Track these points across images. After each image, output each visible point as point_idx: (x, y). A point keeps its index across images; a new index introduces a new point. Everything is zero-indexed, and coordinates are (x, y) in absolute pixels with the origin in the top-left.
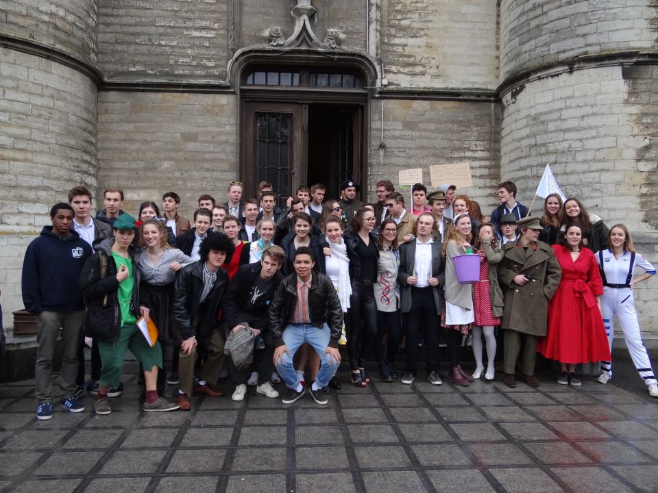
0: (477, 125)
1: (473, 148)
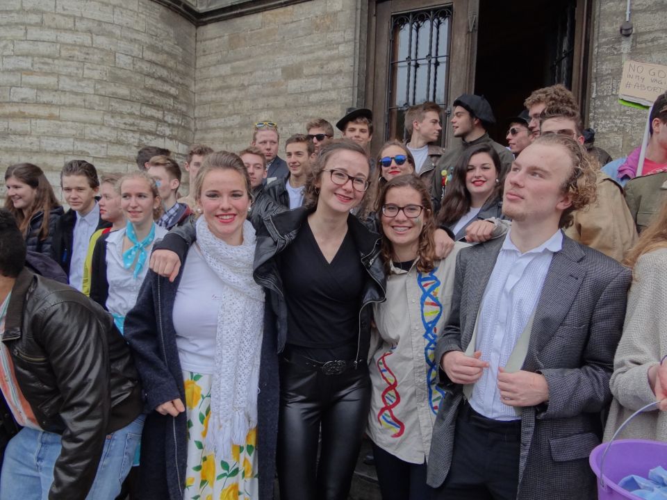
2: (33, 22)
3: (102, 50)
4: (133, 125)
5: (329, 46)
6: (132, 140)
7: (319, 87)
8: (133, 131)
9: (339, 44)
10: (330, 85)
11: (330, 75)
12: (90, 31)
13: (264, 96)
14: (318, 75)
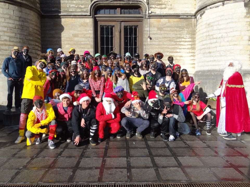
0: (187, 28)
1: (185, 37)
2: (7, 17)
3: (26, 26)
4: (34, 47)
5: (86, 30)
6: (34, 52)
7: (84, 40)
8: (34, 49)
9: (89, 30)
10: (87, 40)
11: (87, 38)
12: (23, 21)
13: (67, 41)
14: (83, 37)
